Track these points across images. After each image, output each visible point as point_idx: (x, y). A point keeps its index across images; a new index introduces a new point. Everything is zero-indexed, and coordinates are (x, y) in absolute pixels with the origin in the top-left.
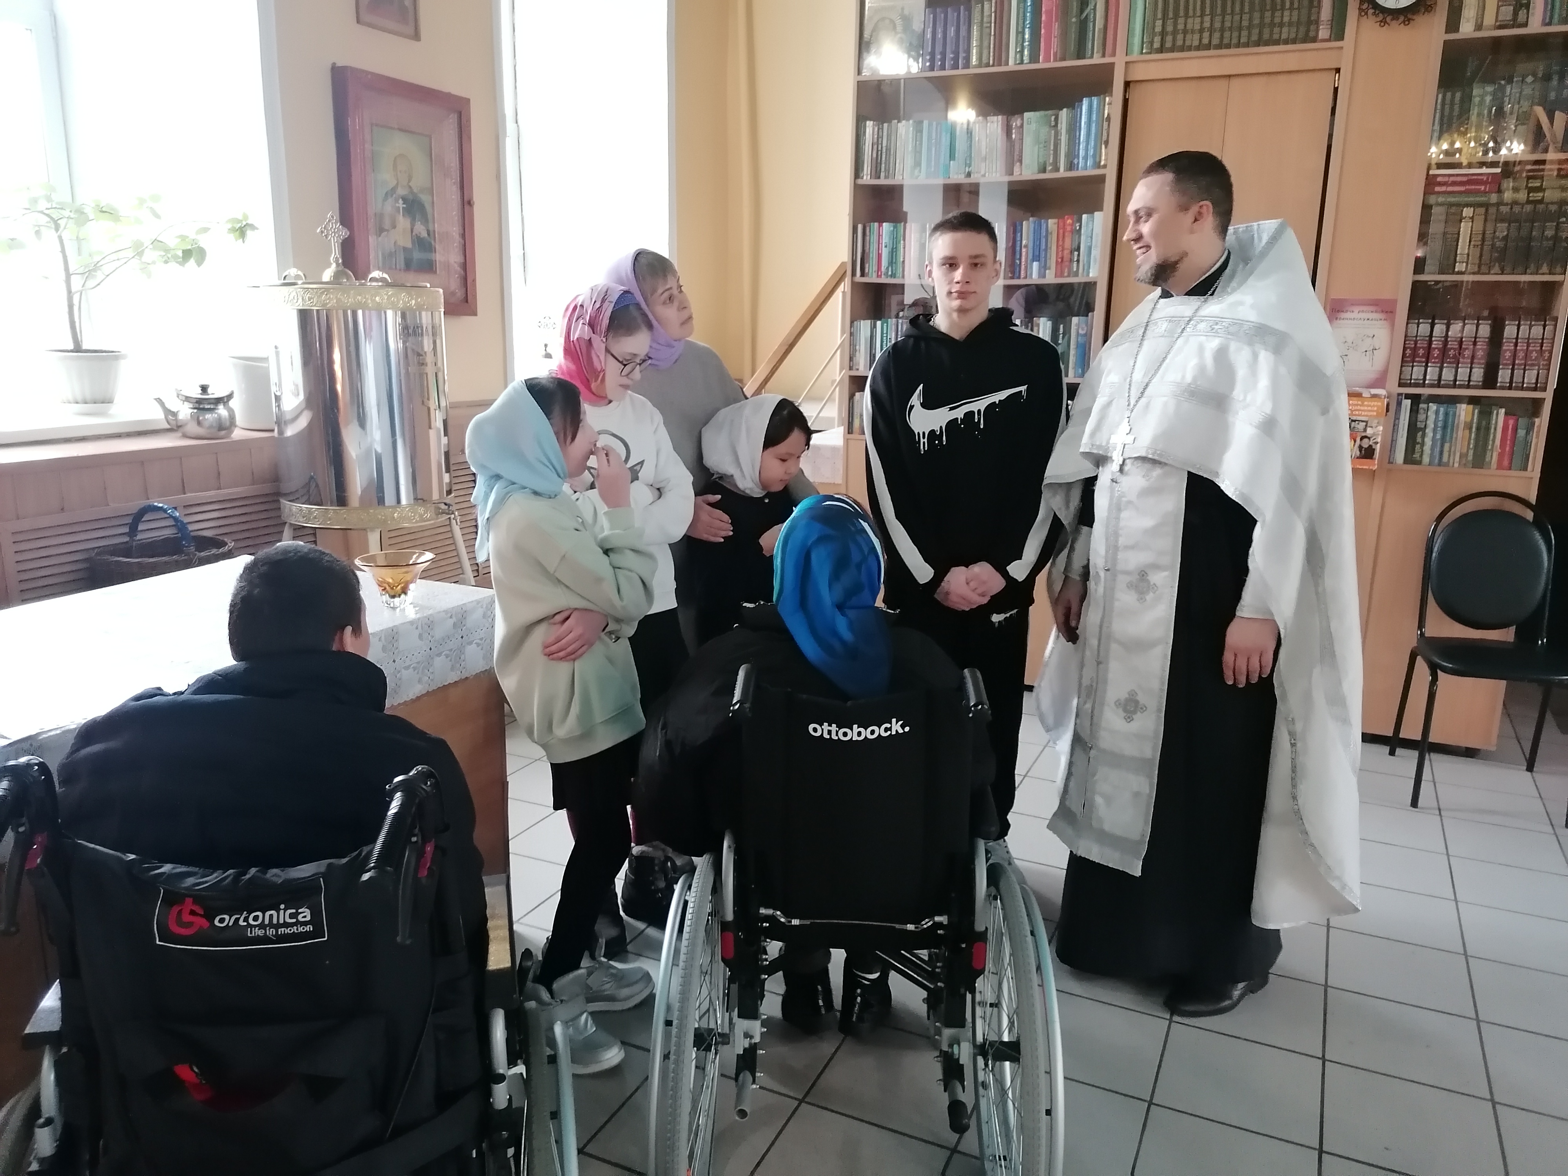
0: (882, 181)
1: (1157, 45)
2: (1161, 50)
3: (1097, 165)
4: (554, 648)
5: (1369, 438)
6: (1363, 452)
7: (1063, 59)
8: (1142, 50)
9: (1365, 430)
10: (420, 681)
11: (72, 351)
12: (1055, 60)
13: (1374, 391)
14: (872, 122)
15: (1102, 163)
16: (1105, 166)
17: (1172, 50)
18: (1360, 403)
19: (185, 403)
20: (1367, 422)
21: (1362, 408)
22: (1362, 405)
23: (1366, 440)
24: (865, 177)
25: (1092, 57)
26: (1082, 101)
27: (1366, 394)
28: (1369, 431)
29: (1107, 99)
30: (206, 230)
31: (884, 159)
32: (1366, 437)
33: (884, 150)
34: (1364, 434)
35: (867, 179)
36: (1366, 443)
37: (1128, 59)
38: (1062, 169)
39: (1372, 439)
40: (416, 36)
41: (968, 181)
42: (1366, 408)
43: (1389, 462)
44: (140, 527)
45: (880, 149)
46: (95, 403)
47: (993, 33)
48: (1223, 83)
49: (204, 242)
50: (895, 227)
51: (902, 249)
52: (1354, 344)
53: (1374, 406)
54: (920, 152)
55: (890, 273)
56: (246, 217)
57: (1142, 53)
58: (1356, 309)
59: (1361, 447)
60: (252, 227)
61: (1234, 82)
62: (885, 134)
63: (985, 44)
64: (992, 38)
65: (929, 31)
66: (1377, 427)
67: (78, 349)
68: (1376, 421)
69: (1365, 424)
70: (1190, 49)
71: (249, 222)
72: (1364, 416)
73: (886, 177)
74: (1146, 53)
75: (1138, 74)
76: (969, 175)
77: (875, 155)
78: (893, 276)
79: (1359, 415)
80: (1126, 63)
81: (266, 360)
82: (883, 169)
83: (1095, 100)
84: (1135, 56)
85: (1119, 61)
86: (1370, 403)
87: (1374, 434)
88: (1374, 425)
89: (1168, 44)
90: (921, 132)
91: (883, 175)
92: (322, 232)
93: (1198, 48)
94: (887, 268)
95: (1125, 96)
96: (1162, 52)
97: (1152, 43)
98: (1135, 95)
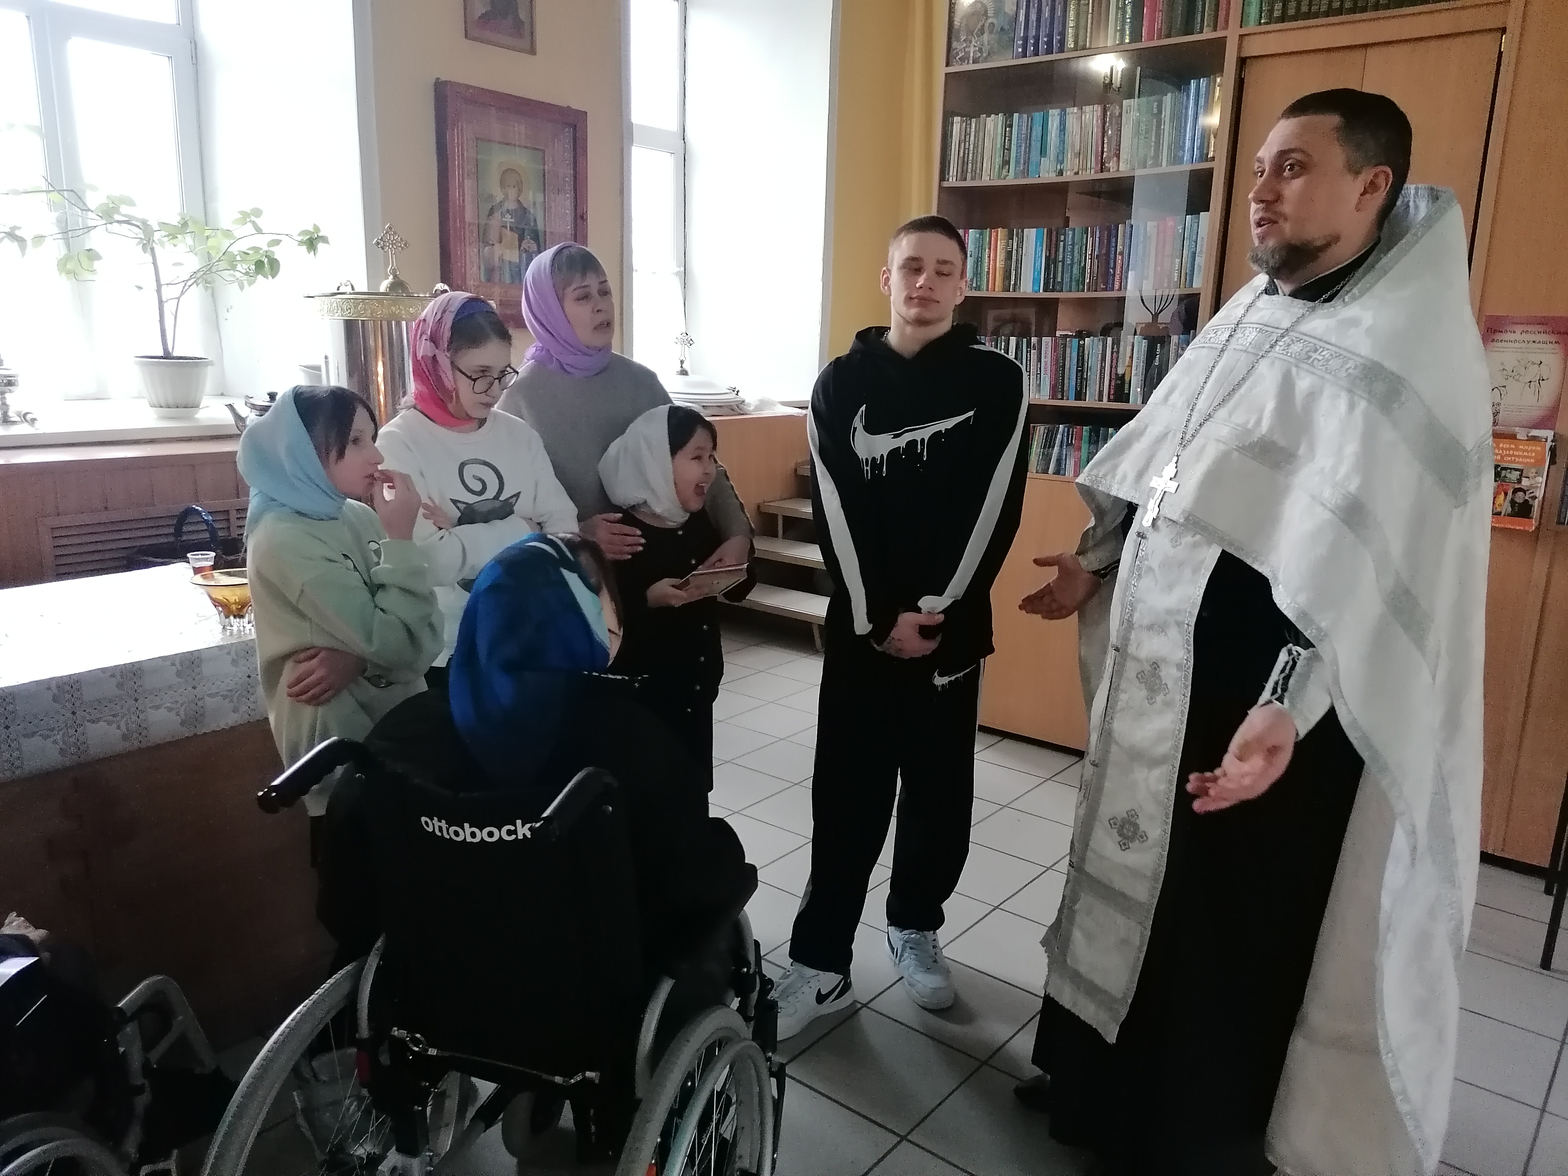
0: (969, 183)
1: (1277, 14)
2: (1283, 19)
3: (1204, 158)
4: (296, 689)
5: (1525, 492)
6: (1517, 509)
7: (1169, 36)
8: (1260, 20)
9: (1519, 481)
10: (235, 710)
11: (161, 357)
12: (1159, 38)
13: (1535, 433)
14: (959, 118)
15: (1211, 155)
16: (1213, 159)
17: (1295, 18)
18: (1513, 446)
19: (253, 410)
20: (1521, 471)
21: (1516, 453)
22: (1517, 449)
23: (1520, 494)
24: (951, 179)
25: (1201, 32)
26: (1189, 84)
27: (1521, 435)
28: (1525, 483)
29: (1218, 80)
30: (277, 242)
31: (970, 158)
32: (1520, 490)
33: (971, 148)
34: (1517, 486)
35: (952, 181)
36: (1520, 497)
37: (1243, 31)
38: (1164, 163)
39: (1527, 493)
40: (532, 51)
41: (1060, 179)
42: (1521, 454)
43: (1560, 523)
44: (185, 529)
45: (967, 147)
46: (177, 407)
47: (1090, 12)
48: (1358, 55)
49: (278, 253)
50: (981, 234)
51: (987, 258)
52: (1515, 373)
53: (1532, 451)
54: (1009, 149)
55: (974, 285)
56: (317, 229)
57: (1260, 24)
58: (1519, 329)
59: (1513, 503)
60: (325, 240)
61: (1372, 53)
62: (973, 129)
63: (1082, 23)
64: (1090, 16)
65: (1022, 12)
66: (1535, 477)
67: (167, 356)
68: (1534, 470)
69: (1518, 473)
70: (1316, 16)
71: (320, 234)
72: (1518, 463)
73: (973, 179)
74: (1266, 23)
75: (1253, 48)
76: (1061, 173)
77: (961, 154)
78: (978, 288)
79: (1511, 462)
80: (1241, 36)
81: (318, 368)
82: (969, 170)
83: (1203, 82)
84: (1251, 27)
85: (1232, 34)
86: (1526, 447)
87: (1531, 487)
88: (1530, 475)
89: (1291, 12)
90: (1011, 126)
91: (969, 176)
92: (378, 243)
93: (1327, 14)
94: (972, 280)
95: (1240, 75)
96: (1283, 22)
97: (1271, 11)
98: (1252, 74)
